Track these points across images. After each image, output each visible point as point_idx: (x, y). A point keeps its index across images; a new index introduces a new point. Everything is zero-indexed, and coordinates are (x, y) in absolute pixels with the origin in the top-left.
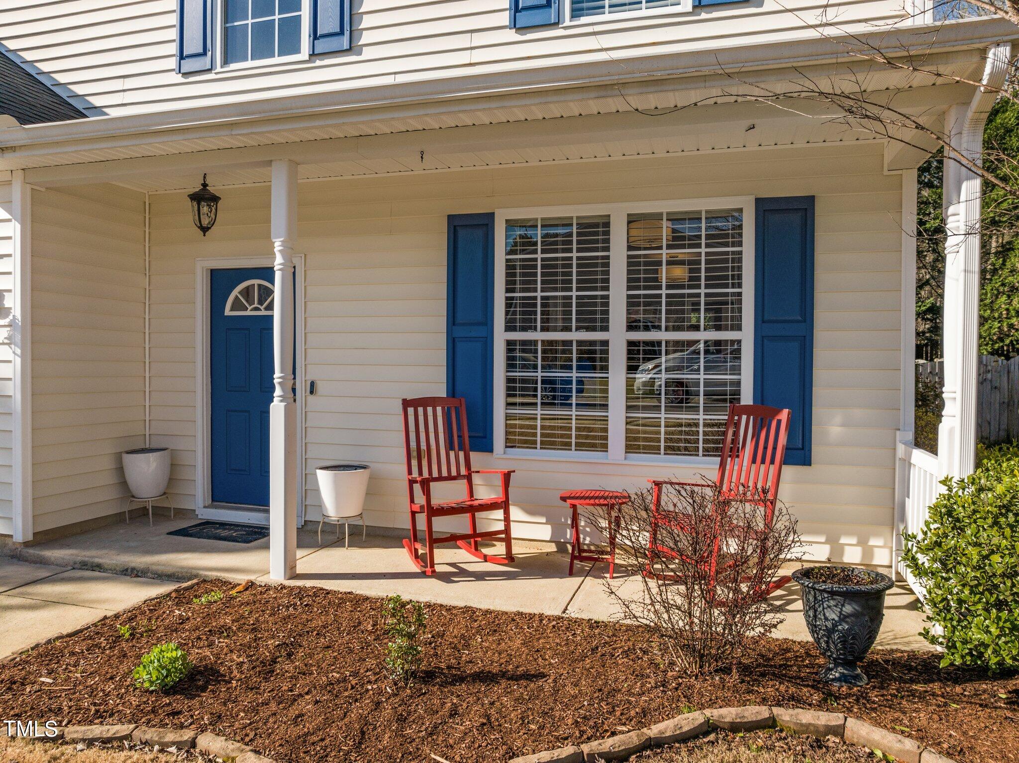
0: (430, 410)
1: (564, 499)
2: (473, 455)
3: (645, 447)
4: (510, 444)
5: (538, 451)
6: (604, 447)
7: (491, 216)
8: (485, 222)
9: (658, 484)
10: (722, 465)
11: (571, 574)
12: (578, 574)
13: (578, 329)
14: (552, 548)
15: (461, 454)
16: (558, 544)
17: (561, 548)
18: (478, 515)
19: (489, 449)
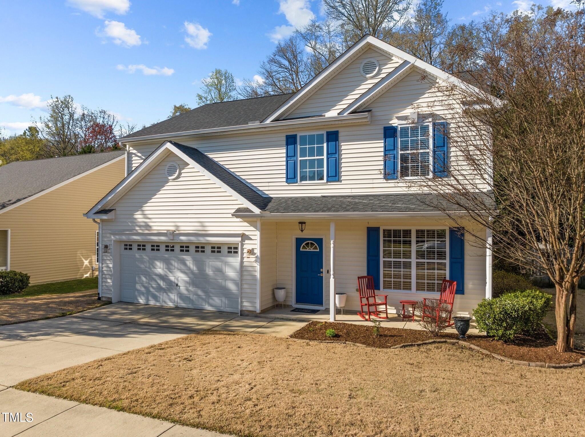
0: (364, 279)
1: (401, 303)
2: (375, 291)
3: (421, 289)
4: (384, 288)
5: (392, 290)
6: (410, 289)
7: (379, 228)
8: (377, 229)
9: (425, 299)
10: (441, 294)
11: (403, 321)
12: (405, 321)
13: (403, 258)
14: (397, 316)
15: (372, 290)
16: (398, 314)
17: (399, 316)
18: (377, 306)
19: (379, 289)
